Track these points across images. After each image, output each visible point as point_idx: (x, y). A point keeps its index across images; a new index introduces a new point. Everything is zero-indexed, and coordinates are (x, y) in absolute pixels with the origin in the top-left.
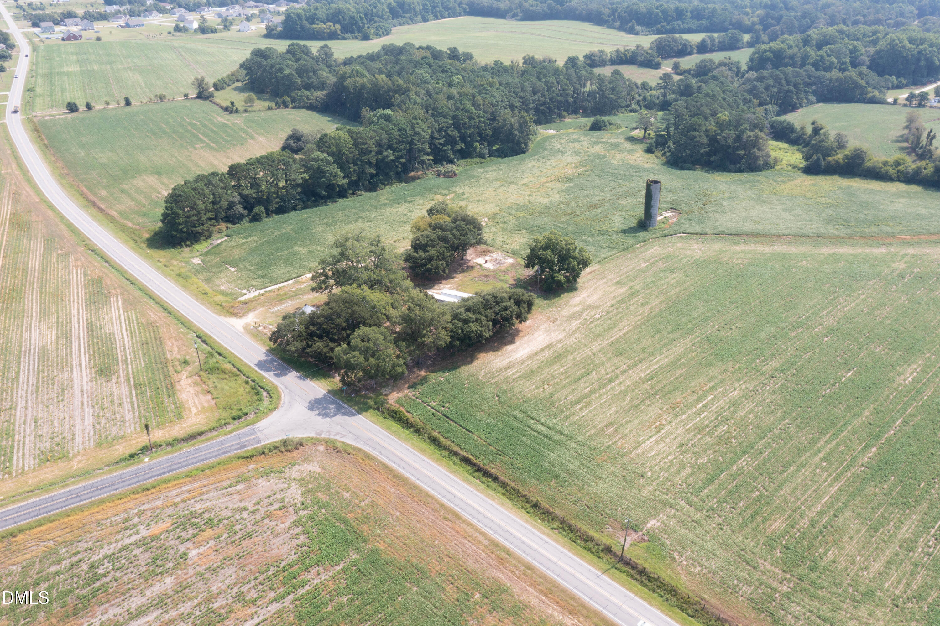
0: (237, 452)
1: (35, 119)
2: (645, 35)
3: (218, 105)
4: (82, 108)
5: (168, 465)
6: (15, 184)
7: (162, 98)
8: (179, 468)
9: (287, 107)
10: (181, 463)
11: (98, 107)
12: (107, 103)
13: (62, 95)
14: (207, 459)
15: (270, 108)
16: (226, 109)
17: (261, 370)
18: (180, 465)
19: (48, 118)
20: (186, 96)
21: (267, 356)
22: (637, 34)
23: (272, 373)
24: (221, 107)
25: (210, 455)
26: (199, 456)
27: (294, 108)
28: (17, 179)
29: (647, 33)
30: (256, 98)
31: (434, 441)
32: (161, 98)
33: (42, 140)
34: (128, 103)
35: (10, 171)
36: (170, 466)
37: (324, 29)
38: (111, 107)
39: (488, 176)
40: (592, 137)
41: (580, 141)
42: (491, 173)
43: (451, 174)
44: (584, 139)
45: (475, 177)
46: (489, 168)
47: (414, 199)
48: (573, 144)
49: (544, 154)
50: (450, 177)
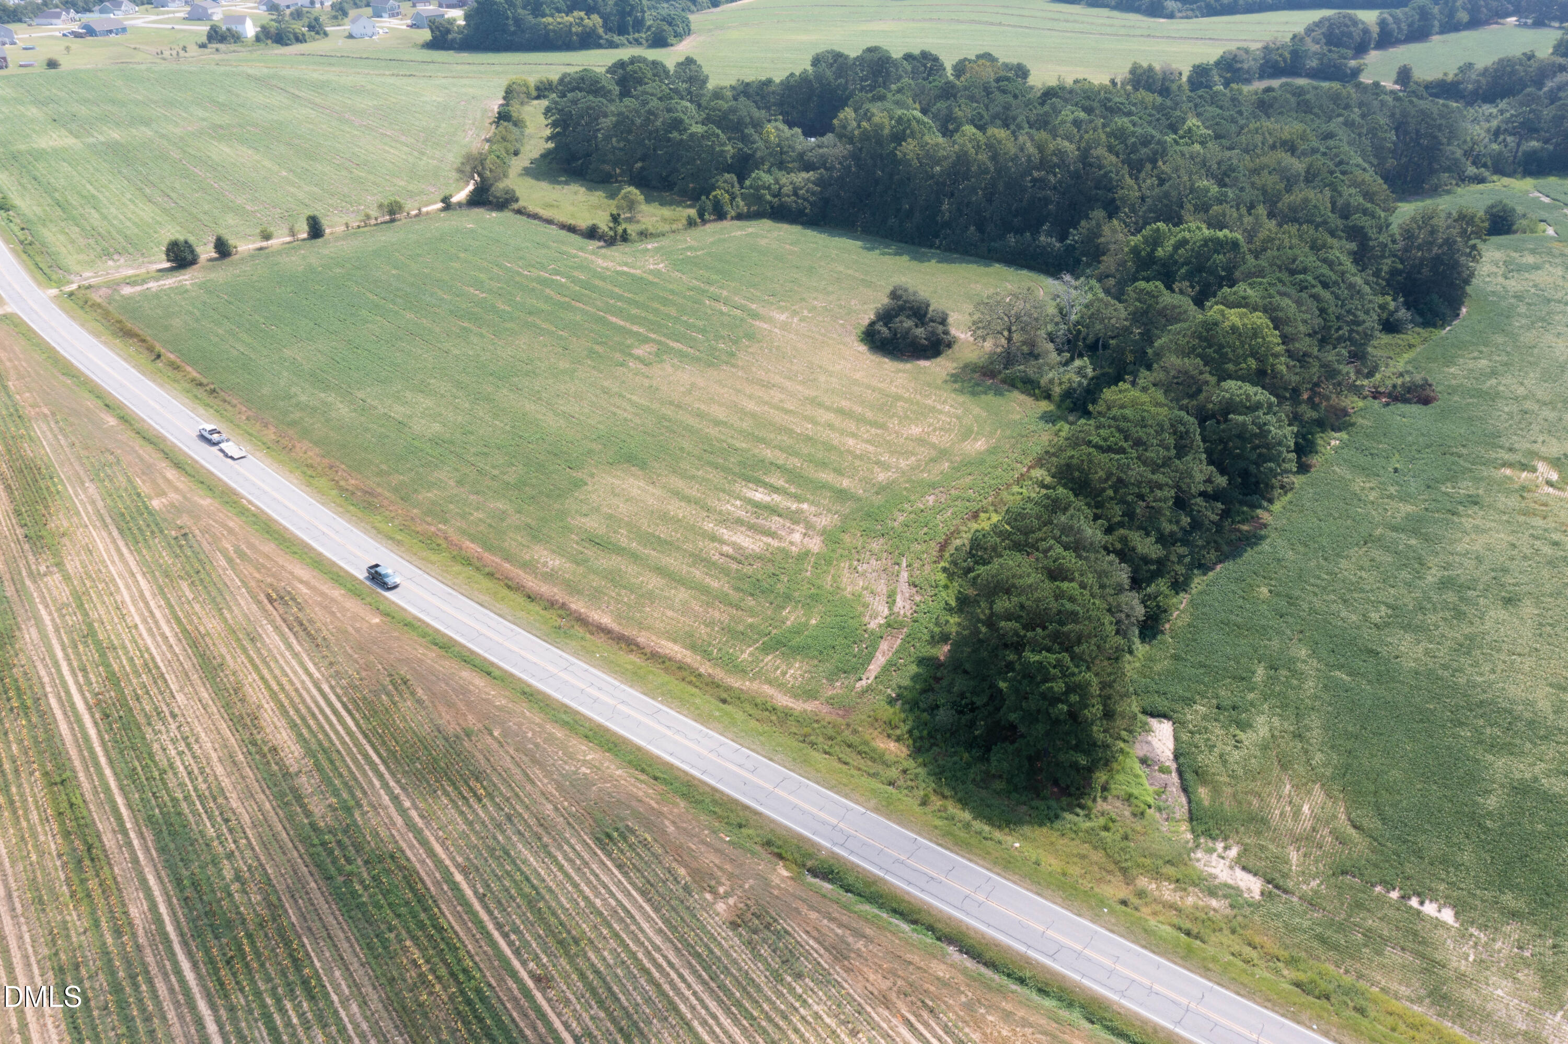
1: (96, 297)
2: (1187, 17)
3: (549, 222)
4: (206, 252)
6: (238, 551)
7: (393, 210)
9: (721, 215)
11: (244, 246)
12: (267, 236)
13: (105, 218)
15: (691, 223)
16: (592, 233)
19: (127, 290)
20: (446, 200)
22: (1171, 16)
24: (571, 229)
27: (739, 217)
28: (231, 531)
29: (1190, 13)
30: (641, 198)
32: (392, 212)
33: (176, 367)
34: (316, 231)
35: (173, 496)
37: (571, 24)
38: (274, 242)
39: (1521, 391)
40: (1533, 252)
41: (1537, 267)
42: (1508, 380)
43: (1428, 392)
44: (1530, 259)
45: (1493, 396)
46: (1471, 364)
47: (1465, 487)
48: (1539, 277)
49: (1522, 309)
50: (1426, 401)
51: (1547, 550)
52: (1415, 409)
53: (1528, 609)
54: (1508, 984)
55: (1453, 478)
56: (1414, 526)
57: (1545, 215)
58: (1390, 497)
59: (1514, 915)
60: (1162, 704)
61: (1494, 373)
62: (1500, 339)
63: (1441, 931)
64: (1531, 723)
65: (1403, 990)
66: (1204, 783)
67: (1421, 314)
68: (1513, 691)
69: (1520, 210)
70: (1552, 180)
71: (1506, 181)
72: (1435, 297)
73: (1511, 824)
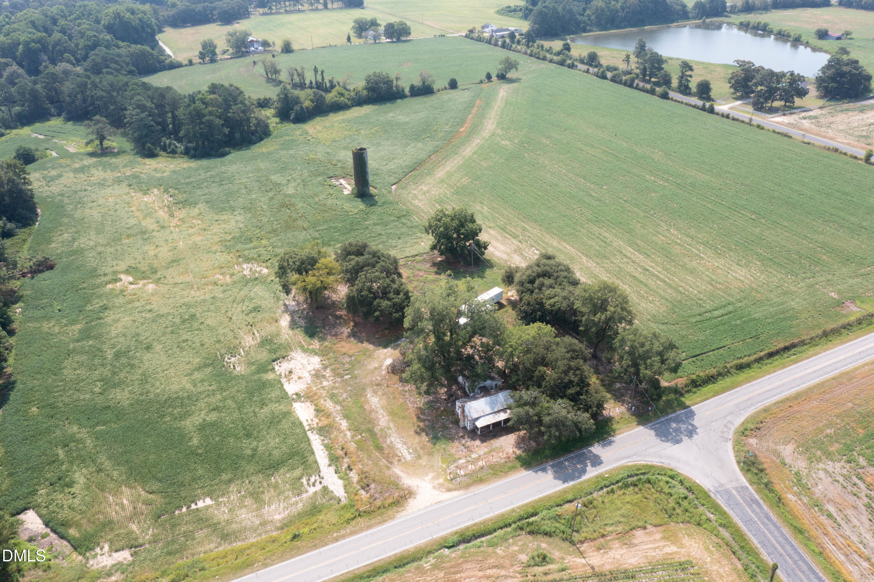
0: (765, 508)
5: (801, 575)
8: (806, 563)
10: (795, 562)
14: (783, 535)
17: (579, 477)
18: (800, 563)
21: (544, 470)
23: (589, 468)
25: (776, 533)
26: (779, 543)
31: (741, 367)
36: (803, 572)
39: (92, 243)
40: (53, 168)
41: (60, 176)
42: (83, 240)
43: (49, 263)
44: (54, 173)
45: (80, 252)
46: (61, 239)
47: (97, 304)
48: (63, 180)
49: (66, 201)
50: (51, 267)
51: (148, 315)
52: (47, 274)
53: (158, 347)
54: (244, 510)
55: (89, 302)
56: (85, 334)
57: (47, 146)
58: (66, 325)
59: (230, 481)
60: (19, 504)
61: (74, 239)
62: (66, 220)
63: (210, 510)
64: (189, 397)
65: (212, 546)
66: (70, 526)
67: (19, 221)
68: (175, 387)
69: (33, 147)
70: (37, 125)
71: (14, 131)
72: (20, 210)
73: (207, 446)
